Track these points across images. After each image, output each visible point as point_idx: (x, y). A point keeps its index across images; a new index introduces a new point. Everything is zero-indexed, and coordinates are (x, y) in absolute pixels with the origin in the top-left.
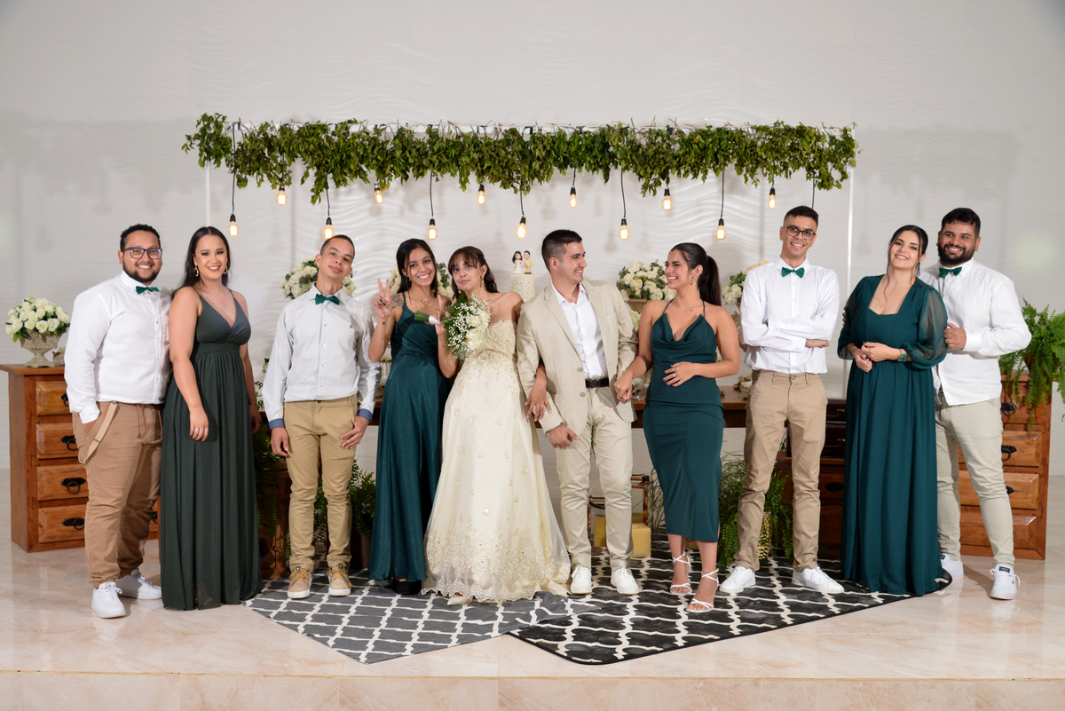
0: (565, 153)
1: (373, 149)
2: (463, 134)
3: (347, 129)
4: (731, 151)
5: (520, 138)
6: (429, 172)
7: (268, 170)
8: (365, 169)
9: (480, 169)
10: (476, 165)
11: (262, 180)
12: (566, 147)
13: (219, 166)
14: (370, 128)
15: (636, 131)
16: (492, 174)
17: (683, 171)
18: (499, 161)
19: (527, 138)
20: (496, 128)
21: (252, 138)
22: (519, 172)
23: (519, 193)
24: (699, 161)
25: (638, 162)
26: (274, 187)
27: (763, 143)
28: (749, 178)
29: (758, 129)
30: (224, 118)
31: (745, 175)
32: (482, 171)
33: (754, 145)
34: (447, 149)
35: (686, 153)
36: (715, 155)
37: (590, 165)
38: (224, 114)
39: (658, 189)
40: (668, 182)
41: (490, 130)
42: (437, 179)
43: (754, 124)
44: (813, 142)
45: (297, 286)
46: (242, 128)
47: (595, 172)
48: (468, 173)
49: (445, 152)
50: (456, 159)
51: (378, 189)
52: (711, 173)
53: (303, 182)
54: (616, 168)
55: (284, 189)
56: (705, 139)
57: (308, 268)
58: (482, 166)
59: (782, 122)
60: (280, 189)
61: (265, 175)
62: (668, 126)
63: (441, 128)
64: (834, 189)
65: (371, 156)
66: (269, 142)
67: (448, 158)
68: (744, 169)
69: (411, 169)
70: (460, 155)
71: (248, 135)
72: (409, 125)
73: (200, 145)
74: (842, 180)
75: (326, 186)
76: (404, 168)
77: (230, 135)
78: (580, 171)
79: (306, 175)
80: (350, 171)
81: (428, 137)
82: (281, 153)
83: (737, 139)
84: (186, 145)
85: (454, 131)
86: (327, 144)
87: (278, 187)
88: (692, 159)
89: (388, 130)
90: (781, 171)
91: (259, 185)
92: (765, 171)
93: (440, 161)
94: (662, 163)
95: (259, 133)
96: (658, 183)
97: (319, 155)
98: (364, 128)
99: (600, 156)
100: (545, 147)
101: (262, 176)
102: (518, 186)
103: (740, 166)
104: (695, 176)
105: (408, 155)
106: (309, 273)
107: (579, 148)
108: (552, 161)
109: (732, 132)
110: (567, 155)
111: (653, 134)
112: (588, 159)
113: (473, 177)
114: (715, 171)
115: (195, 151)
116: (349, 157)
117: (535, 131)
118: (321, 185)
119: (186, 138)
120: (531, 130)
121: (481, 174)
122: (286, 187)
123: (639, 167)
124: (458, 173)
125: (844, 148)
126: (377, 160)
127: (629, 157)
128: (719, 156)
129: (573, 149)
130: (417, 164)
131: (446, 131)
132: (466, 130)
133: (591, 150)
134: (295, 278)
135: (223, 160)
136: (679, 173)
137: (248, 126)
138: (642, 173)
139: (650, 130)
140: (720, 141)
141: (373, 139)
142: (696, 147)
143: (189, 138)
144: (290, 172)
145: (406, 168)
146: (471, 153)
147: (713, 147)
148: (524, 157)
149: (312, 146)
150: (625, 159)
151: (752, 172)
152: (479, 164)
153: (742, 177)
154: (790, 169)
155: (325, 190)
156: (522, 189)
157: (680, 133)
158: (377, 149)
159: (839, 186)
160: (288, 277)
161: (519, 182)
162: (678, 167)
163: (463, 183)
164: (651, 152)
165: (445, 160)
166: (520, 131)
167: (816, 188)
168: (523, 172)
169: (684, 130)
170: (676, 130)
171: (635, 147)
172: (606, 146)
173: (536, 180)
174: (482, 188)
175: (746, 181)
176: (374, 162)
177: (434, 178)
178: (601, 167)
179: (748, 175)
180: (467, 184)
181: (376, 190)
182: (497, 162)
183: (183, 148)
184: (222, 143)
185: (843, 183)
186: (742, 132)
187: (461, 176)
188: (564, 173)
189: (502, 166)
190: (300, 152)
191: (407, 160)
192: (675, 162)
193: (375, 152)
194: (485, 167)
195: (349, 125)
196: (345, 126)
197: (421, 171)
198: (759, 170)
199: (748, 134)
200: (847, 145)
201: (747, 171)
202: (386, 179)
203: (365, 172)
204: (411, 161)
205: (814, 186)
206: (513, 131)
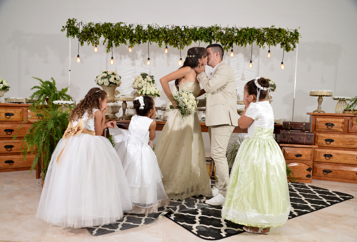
0: (197, 34)
1: (128, 32)
2: (160, 28)
3: (119, 25)
4: (255, 36)
5: (180, 30)
6: (148, 41)
7: (91, 39)
8: (125, 40)
9: (166, 39)
10: (165, 38)
11: (89, 43)
12: (197, 32)
13: (74, 37)
14: (128, 25)
15: (222, 28)
16: (170, 42)
17: (238, 43)
18: (173, 37)
19: (183, 30)
20: (172, 26)
21: (86, 28)
22: (180, 42)
23: (180, 49)
24: (243, 40)
25: (222, 39)
26: (93, 45)
27: (267, 34)
28: (262, 46)
29: (265, 29)
30: (76, 20)
31: (260, 45)
32: (167, 41)
33: (263, 34)
34: (154, 32)
35: (240, 36)
36: (250, 37)
37: (205, 39)
38: (76, 18)
39: (229, 49)
40: (232, 47)
41: (170, 27)
42: (151, 44)
43: (263, 27)
44: (284, 34)
45: (100, 80)
46: (83, 24)
47: (207, 43)
48: (162, 41)
49: (153, 34)
50: (157, 36)
51: (130, 47)
52: (248, 44)
53: (104, 44)
54: (215, 41)
55: (97, 46)
56: (246, 31)
57: (104, 74)
58: (167, 39)
59: (274, 26)
60: (95, 46)
61: (90, 41)
62: (233, 27)
63: (152, 26)
64: (291, 51)
65: (127, 34)
66: (92, 30)
67: (154, 35)
68: (260, 43)
69: (141, 40)
70: (159, 35)
71: (84, 26)
72: (141, 24)
73: (67, 30)
74: (294, 48)
75: (112, 46)
76: (139, 39)
77: (78, 27)
78: (201, 42)
79: (105, 41)
80: (120, 40)
81: (148, 28)
82: (96, 34)
83: (258, 32)
84: (62, 30)
85: (157, 27)
86: (112, 30)
87: (95, 45)
88: (241, 38)
89: (134, 26)
90: (273, 44)
91: (88, 45)
92: (267, 43)
93: (152, 37)
94: (231, 39)
95: (88, 26)
96: (229, 48)
97: (109, 34)
98: (126, 25)
99: (209, 37)
100: (189, 33)
101: (89, 42)
102: (179, 47)
103: (258, 41)
104: (242, 45)
105: (140, 34)
106: (104, 75)
107: (202, 33)
108: (192, 38)
109: (256, 30)
110: (197, 35)
111: (227, 29)
112: (205, 37)
113: (163, 43)
114: (249, 43)
115: (66, 32)
116: (120, 35)
117: (186, 27)
118: (110, 46)
119: (62, 27)
120: (185, 27)
121: (166, 42)
122: (97, 45)
123: (223, 41)
124: (158, 41)
125: (295, 36)
126: (130, 36)
127: (219, 37)
128: (251, 38)
129: (199, 33)
130: (144, 37)
131: (155, 27)
132: (161, 26)
133: (206, 34)
134: (99, 78)
135: (75, 36)
136: (237, 44)
137: (85, 24)
138: (224, 43)
139: (227, 28)
140: (252, 32)
141: (128, 28)
142: (243, 34)
143: (63, 27)
144: (99, 40)
145: (140, 39)
146: (163, 34)
147: (249, 34)
148: (182, 36)
149: (106, 30)
150: (218, 37)
151: (263, 44)
152: (166, 38)
153: (259, 46)
154: (276, 43)
155: (111, 47)
156: (181, 48)
157: (237, 29)
158: (129, 31)
159: (293, 50)
160: (97, 77)
161: (180, 45)
162: (237, 41)
163: (160, 45)
164: (227, 35)
165: (153, 36)
166: (181, 28)
167: (285, 51)
168: (181, 41)
169: (238, 29)
170: (236, 29)
171: (221, 34)
172: (211, 33)
173: (186, 45)
174: (167, 47)
175: (260, 47)
176: (128, 36)
177: (150, 43)
178: (209, 41)
179: (261, 45)
180: (161, 46)
181: (129, 47)
182: (172, 37)
183: (61, 31)
184: (75, 29)
185: (294, 49)
186: (259, 29)
187: (159, 43)
188: (196, 42)
189: (174, 39)
190: (102, 33)
191: (140, 36)
192: (235, 39)
193: (129, 33)
194: (168, 39)
195: (120, 24)
196: (119, 24)
197: (145, 40)
198: (265, 43)
199: (261, 30)
200: (296, 35)
201: (261, 44)
202: (133, 44)
203: (125, 41)
204: (141, 36)
205: (284, 50)
206: (178, 27)
